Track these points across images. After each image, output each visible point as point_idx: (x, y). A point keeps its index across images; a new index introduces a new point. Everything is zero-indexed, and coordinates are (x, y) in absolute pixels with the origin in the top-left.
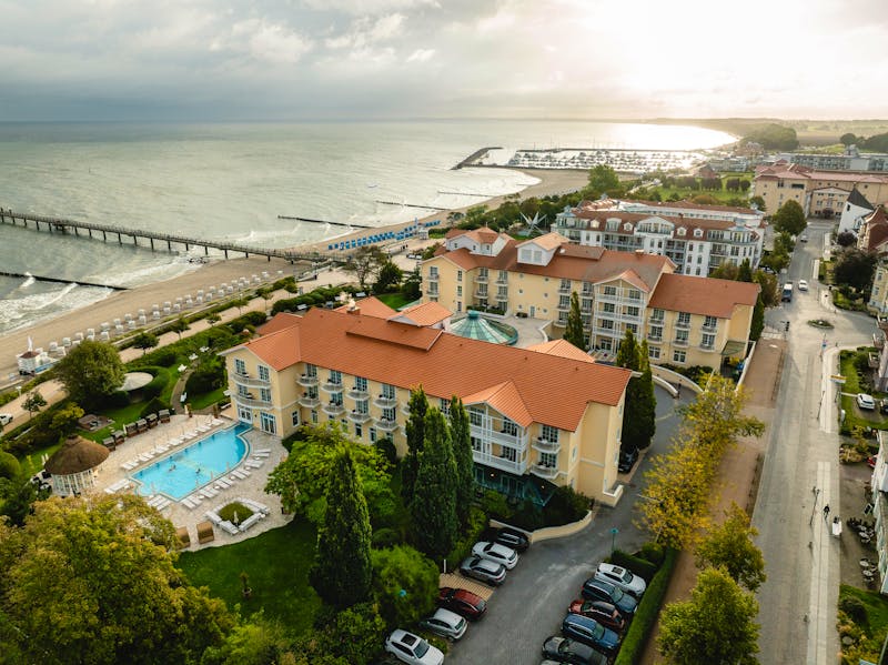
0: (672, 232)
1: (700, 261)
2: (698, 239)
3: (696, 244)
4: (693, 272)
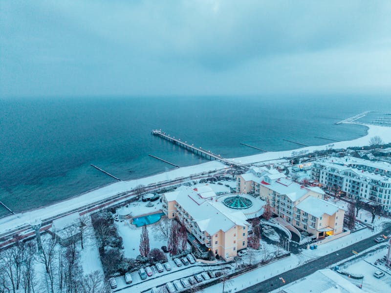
1: (366, 191)
3: (365, 184)
4: (363, 196)
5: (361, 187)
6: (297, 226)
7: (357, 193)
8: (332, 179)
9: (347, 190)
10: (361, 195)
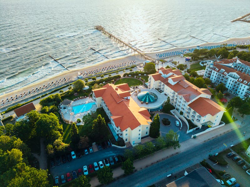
0: (237, 79)
1: (243, 90)
2: (244, 84)
3: (244, 85)
4: (240, 93)
5: (240, 87)
6: (187, 118)
7: (236, 90)
8: (220, 78)
9: (229, 87)
10: (239, 92)
